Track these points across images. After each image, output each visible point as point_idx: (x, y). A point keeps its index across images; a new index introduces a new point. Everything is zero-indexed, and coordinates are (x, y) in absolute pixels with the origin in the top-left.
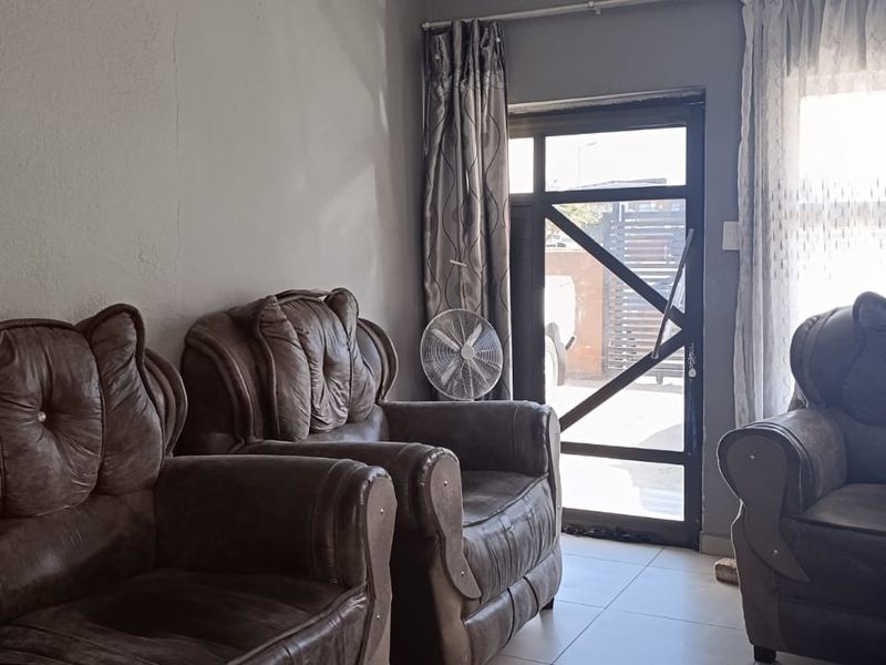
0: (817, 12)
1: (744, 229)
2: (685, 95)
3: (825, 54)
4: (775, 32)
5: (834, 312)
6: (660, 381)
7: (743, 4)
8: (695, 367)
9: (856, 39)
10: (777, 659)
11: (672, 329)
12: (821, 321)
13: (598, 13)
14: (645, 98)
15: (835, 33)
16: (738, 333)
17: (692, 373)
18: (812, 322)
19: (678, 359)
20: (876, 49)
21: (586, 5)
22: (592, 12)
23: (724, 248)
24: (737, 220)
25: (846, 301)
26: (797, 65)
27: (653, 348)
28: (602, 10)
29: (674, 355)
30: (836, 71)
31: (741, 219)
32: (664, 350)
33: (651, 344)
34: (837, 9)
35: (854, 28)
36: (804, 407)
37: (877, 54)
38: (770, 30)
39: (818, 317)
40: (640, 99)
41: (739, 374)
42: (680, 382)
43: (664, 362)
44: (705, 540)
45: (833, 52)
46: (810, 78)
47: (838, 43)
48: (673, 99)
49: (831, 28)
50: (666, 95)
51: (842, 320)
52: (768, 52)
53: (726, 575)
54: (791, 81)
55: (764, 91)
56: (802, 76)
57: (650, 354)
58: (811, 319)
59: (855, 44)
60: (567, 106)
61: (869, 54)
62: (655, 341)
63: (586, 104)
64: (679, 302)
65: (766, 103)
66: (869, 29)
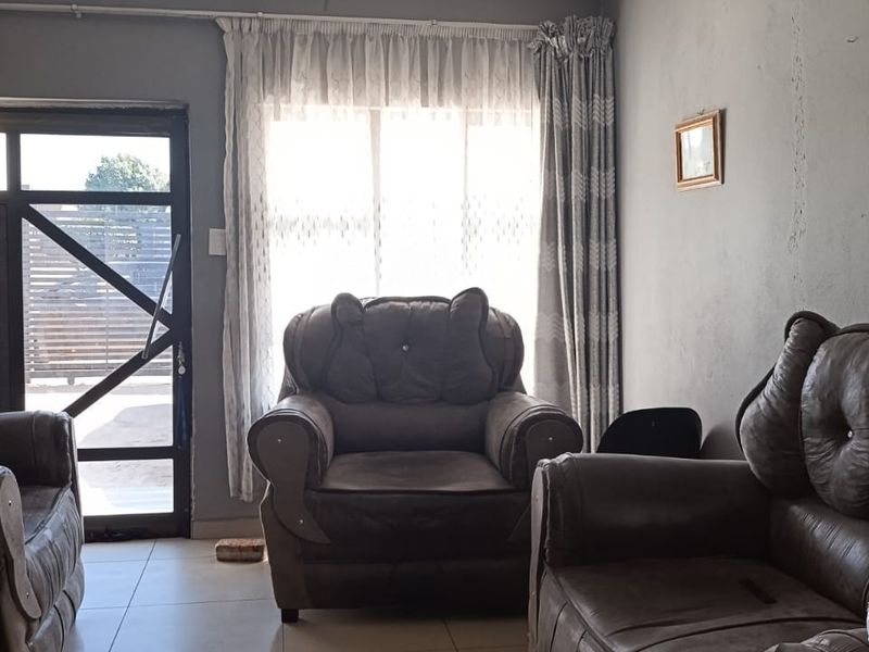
0: (288, 49)
1: (230, 237)
2: (168, 107)
3: (296, 87)
4: (252, 61)
5: (313, 310)
6: (71, 382)
7: (224, 32)
8: (184, 364)
9: (319, 76)
10: (300, 617)
11: (161, 329)
12: (305, 318)
13: (79, 16)
14: (127, 106)
15: (303, 68)
16: (226, 332)
17: (182, 370)
18: (299, 320)
19: (166, 358)
20: (337, 87)
21: (69, 7)
22: (72, 14)
23: (211, 253)
24: (224, 228)
25: (325, 300)
26: (272, 93)
27: (144, 347)
28: (83, 14)
29: (163, 353)
30: (305, 102)
31: (227, 227)
32: (154, 349)
33: (142, 343)
34: (304, 49)
35: (317, 68)
36: (295, 393)
37: (336, 92)
38: (249, 59)
39: (302, 315)
40: (123, 107)
41: (227, 368)
42: (169, 379)
43: (153, 361)
44: (196, 527)
45: (302, 86)
46: (283, 106)
47: (306, 78)
48: (157, 110)
49: (299, 64)
50: (150, 106)
51: (322, 317)
52: (247, 78)
53: (227, 554)
54: (268, 105)
55: (244, 113)
56: (276, 103)
57: (140, 354)
58: (297, 317)
59: (318, 82)
60: (44, 105)
61: (330, 91)
62: (146, 340)
63: (68, 105)
64: (167, 304)
65: (246, 124)
66: (329, 70)
